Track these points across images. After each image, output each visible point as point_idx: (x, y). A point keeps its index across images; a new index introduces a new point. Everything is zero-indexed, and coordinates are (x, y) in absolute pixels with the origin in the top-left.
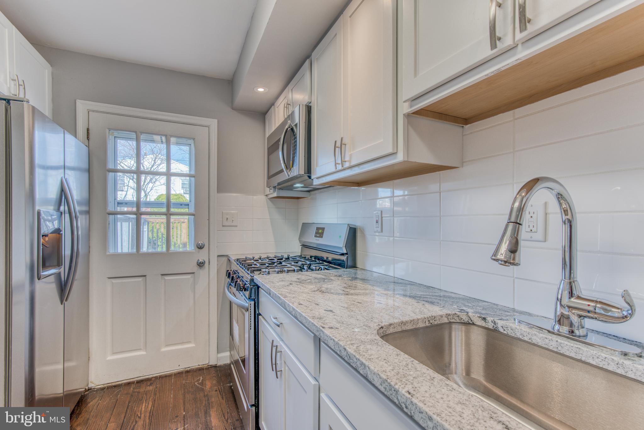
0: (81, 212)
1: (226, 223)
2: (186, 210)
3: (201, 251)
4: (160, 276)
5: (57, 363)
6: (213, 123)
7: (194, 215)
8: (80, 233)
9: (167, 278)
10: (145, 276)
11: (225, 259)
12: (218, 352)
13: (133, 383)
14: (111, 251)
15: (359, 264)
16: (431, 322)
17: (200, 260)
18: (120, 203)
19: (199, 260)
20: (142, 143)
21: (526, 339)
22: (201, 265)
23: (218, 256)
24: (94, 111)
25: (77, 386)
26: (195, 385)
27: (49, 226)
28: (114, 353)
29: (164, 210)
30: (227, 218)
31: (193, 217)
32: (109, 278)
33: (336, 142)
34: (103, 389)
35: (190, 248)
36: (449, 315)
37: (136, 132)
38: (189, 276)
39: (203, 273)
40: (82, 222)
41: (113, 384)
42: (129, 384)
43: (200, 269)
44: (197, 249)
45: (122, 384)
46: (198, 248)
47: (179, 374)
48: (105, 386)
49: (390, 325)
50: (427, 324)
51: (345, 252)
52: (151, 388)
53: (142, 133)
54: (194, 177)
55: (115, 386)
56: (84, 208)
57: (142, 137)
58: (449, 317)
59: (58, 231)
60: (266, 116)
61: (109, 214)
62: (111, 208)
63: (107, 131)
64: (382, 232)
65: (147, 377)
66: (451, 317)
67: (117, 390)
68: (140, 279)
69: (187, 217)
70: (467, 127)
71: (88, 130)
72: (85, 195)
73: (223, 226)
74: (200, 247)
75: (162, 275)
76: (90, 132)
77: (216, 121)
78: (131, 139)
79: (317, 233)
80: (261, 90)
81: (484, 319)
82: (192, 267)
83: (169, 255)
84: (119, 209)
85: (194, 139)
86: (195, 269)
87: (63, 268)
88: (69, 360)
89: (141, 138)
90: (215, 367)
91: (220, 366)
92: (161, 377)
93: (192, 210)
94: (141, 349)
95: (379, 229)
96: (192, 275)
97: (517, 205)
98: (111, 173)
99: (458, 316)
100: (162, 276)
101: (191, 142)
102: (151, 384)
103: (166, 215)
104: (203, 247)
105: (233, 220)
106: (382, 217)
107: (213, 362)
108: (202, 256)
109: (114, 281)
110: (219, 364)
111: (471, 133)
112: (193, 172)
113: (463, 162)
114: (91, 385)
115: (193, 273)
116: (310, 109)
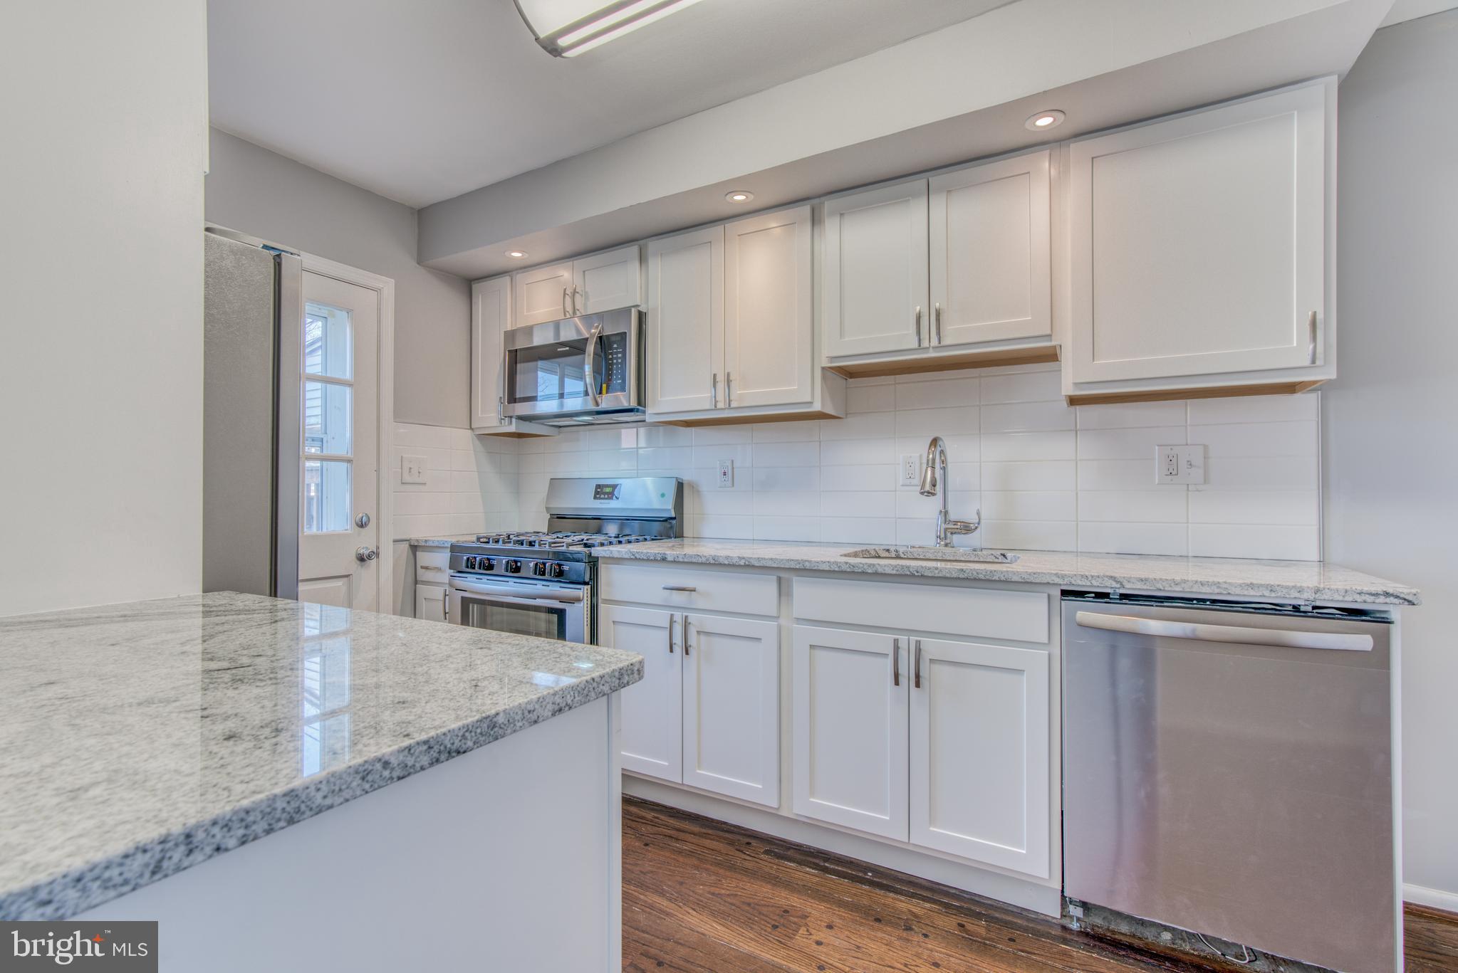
1: (407, 478)
3: (363, 531)
6: (389, 286)
7: (349, 461)
11: (405, 546)
15: (687, 533)
17: (363, 550)
19: (360, 550)
21: (921, 557)
23: (395, 541)
30: (410, 468)
31: (350, 465)
33: (715, 375)
35: (344, 526)
38: (341, 582)
39: (366, 575)
43: (362, 566)
44: (357, 528)
46: (357, 525)
51: (673, 515)
54: (350, 385)
60: (475, 287)
64: (733, 486)
69: (345, 465)
70: (850, 380)
73: (403, 483)
74: (362, 524)
77: (392, 282)
79: (597, 493)
80: (516, 255)
82: (348, 563)
85: (351, 311)
86: (353, 567)
93: (345, 450)
95: (729, 483)
96: (346, 579)
97: (931, 456)
104: (367, 524)
105: (419, 472)
106: (733, 468)
108: (365, 542)
111: (856, 387)
113: (847, 414)
115: (347, 576)
116: (642, 317)
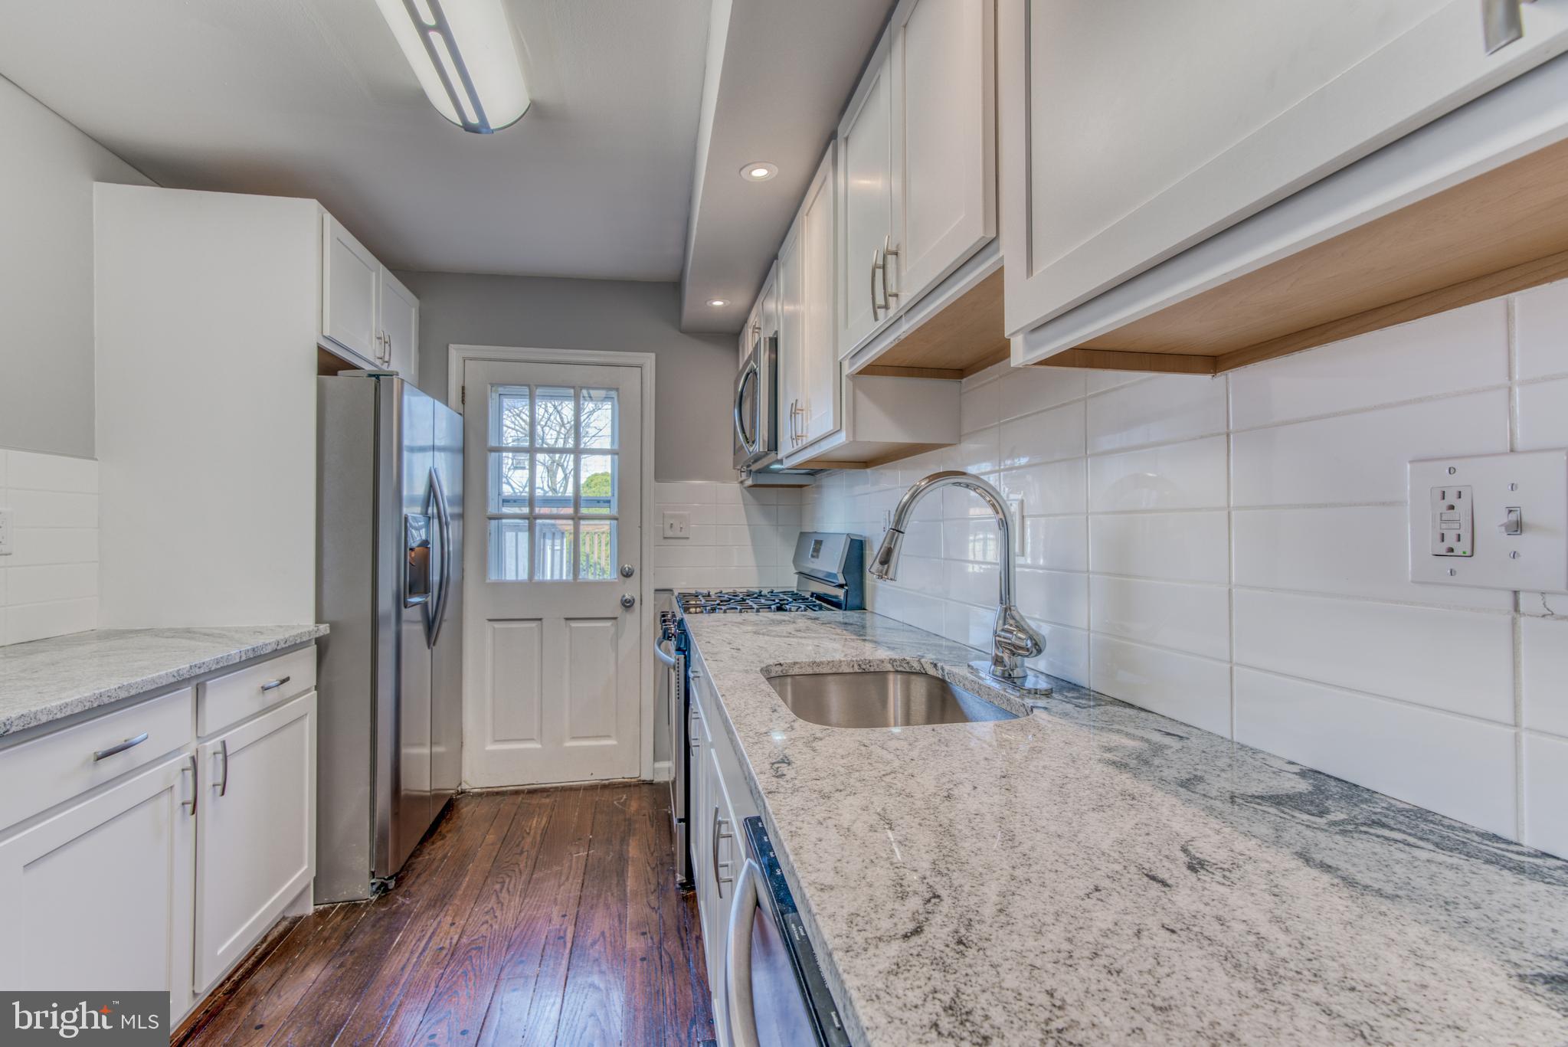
0: (453, 516)
1: (669, 533)
2: (605, 511)
3: (628, 580)
4: (563, 621)
5: (421, 744)
6: (649, 360)
7: (617, 519)
8: (451, 549)
9: (574, 624)
10: (540, 619)
11: (668, 597)
12: (656, 759)
13: (522, 792)
14: (493, 577)
15: (868, 606)
16: (864, 667)
17: (627, 597)
18: (506, 501)
19: (624, 596)
20: (537, 401)
22: (628, 604)
23: (656, 590)
24: (471, 359)
25: (447, 785)
26: (613, 804)
27: (417, 536)
28: (496, 741)
29: (570, 511)
30: (672, 524)
31: (616, 522)
32: (490, 620)
33: (792, 405)
34: (480, 795)
35: (610, 574)
36: (895, 660)
37: (529, 386)
38: (608, 624)
39: (631, 619)
40: (453, 531)
41: (496, 790)
42: (517, 793)
43: (627, 611)
44: (622, 577)
45: (506, 792)
46: (624, 576)
47: (593, 788)
48: (484, 790)
49: (795, 663)
50: (856, 669)
51: (842, 581)
52: (548, 800)
53: (537, 386)
55: (498, 793)
56: (457, 510)
57: (539, 391)
58: (895, 664)
59: (425, 544)
60: (740, 339)
61: (490, 518)
62: (492, 510)
63: (489, 387)
65: (543, 786)
66: (898, 663)
67: (499, 799)
68: (533, 624)
69: (608, 522)
71: (463, 388)
72: (458, 489)
73: (665, 538)
74: (627, 574)
75: (567, 619)
76: (466, 391)
77: (653, 356)
78: (521, 396)
79: (814, 550)
80: (718, 303)
81: (935, 665)
82: (613, 608)
83: (576, 586)
84: (506, 510)
85: (617, 390)
86: (618, 611)
87: (430, 597)
88: (438, 743)
89: (537, 393)
90: (651, 783)
91: (658, 784)
92: (564, 789)
93: (614, 512)
94: (533, 739)
96: (613, 621)
98: (493, 454)
99: (908, 663)
100: (568, 622)
101: (614, 394)
102: (548, 796)
103: (573, 519)
104: (632, 574)
105: (681, 528)
107: (646, 776)
108: (630, 590)
109: (497, 625)
110: (656, 780)
112: (616, 447)
113: (961, 436)
114: (465, 786)
115: (615, 618)
116: (774, 342)
